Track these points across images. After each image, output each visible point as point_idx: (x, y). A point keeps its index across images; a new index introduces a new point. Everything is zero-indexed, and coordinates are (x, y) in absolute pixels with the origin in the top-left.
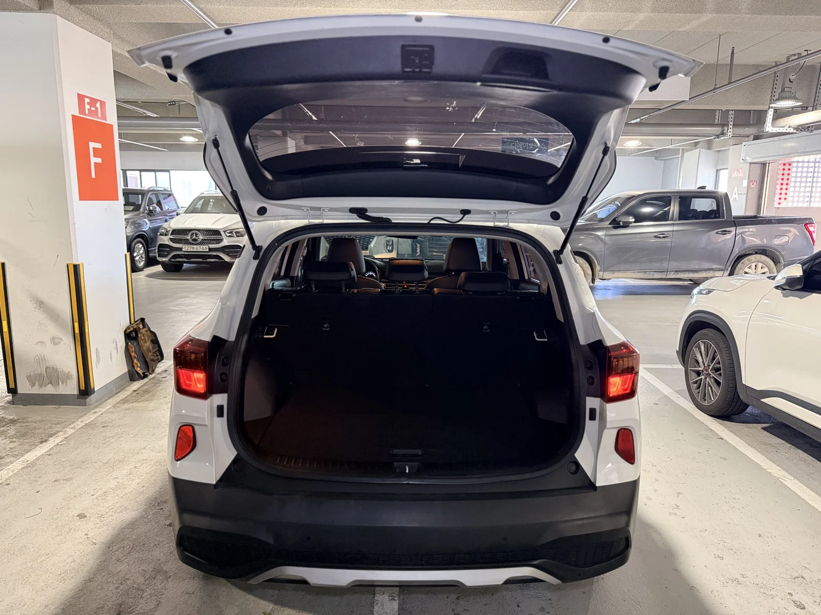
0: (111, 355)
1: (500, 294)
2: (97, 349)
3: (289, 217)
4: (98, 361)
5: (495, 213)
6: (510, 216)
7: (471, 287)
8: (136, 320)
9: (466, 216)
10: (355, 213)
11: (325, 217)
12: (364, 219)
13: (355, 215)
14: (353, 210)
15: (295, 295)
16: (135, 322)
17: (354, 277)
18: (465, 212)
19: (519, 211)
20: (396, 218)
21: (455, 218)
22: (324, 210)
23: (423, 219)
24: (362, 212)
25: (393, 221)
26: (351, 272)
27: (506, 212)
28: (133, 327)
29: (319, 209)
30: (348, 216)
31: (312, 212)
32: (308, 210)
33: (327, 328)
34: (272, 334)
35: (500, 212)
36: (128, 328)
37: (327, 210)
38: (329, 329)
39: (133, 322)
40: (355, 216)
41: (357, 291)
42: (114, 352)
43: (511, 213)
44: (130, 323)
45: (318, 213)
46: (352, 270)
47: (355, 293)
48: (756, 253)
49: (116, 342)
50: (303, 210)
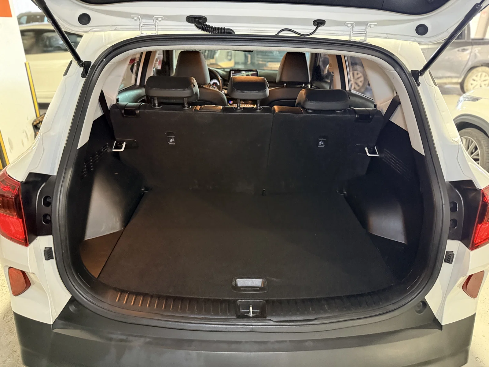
0: (22, 142)
1: (339, 112)
2: (9, 139)
3: (119, 27)
4: (12, 147)
5: (352, 25)
6: (369, 30)
7: (311, 105)
8: (41, 114)
9: (320, 28)
10: (192, 23)
11: (159, 27)
12: (203, 29)
13: (193, 24)
14: (191, 19)
15: (138, 111)
16: (40, 116)
17: (196, 93)
18: (319, 23)
19: (381, 23)
20: (239, 29)
21: (307, 29)
22: (157, 19)
23: (271, 30)
24: (201, 21)
25: (236, 33)
26: (193, 89)
27: (365, 24)
28: (39, 120)
29: (150, 17)
30: (185, 26)
31: (144, 21)
32: (138, 18)
33: (173, 142)
34: (121, 148)
35: (359, 24)
36: (35, 121)
37: (160, 19)
38: (174, 144)
39: (38, 116)
40: (193, 26)
41: (200, 109)
42: (25, 140)
43: (370, 26)
44: (37, 116)
45: (150, 22)
46: (194, 86)
47: (198, 111)
48: (482, 66)
49: (26, 132)
50: (133, 18)
